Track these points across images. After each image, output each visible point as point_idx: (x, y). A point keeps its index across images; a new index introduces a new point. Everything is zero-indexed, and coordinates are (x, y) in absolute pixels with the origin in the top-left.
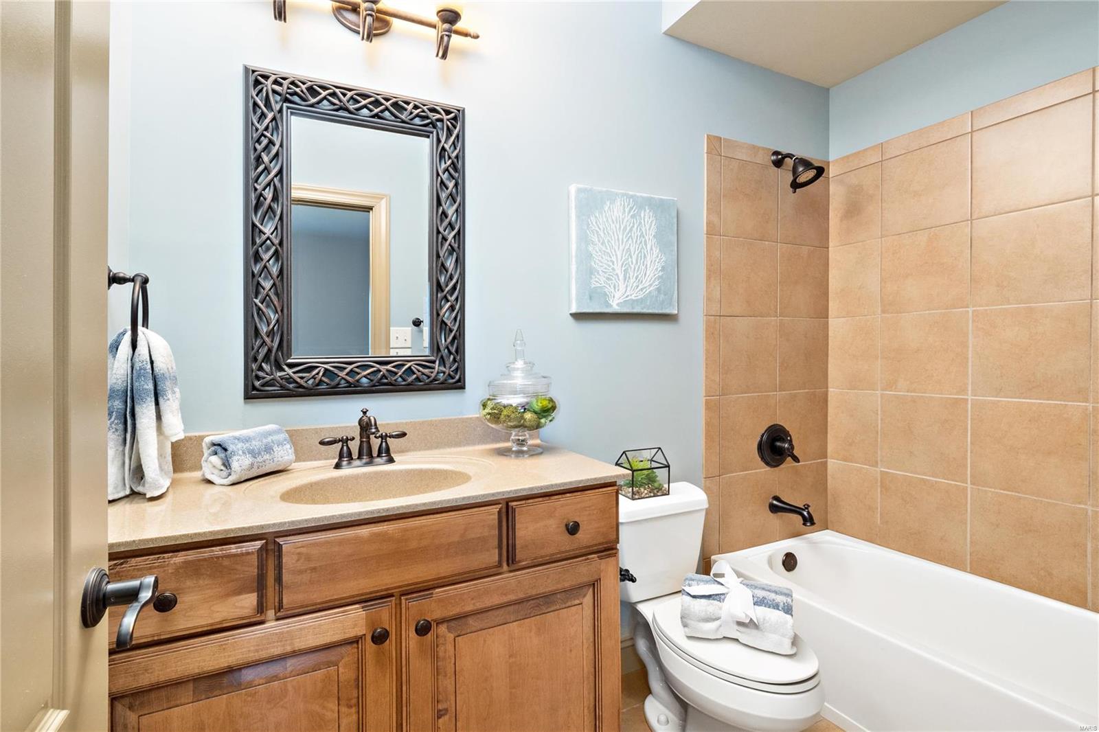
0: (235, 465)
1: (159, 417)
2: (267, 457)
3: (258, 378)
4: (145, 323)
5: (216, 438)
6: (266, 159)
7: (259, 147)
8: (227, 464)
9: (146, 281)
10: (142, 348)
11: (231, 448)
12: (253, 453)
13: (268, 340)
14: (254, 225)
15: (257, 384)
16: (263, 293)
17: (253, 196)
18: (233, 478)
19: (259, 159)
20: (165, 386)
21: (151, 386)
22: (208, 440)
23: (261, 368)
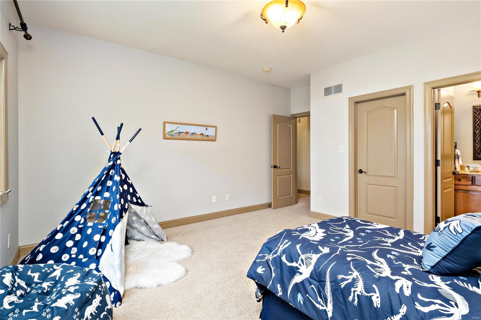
0: (470, 169)
1: (458, 161)
2: (476, 169)
3: (476, 157)
4: (456, 149)
5: (467, 165)
6: (477, 120)
7: (476, 119)
8: (469, 169)
9: (456, 143)
10: (456, 152)
11: (470, 167)
12: (474, 168)
13: (478, 151)
14: (475, 132)
15: (475, 158)
16: (476, 143)
17: (475, 127)
18: (470, 171)
19: (476, 121)
20: (459, 157)
21: (457, 157)
22: (466, 165)
23: (476, 155)
